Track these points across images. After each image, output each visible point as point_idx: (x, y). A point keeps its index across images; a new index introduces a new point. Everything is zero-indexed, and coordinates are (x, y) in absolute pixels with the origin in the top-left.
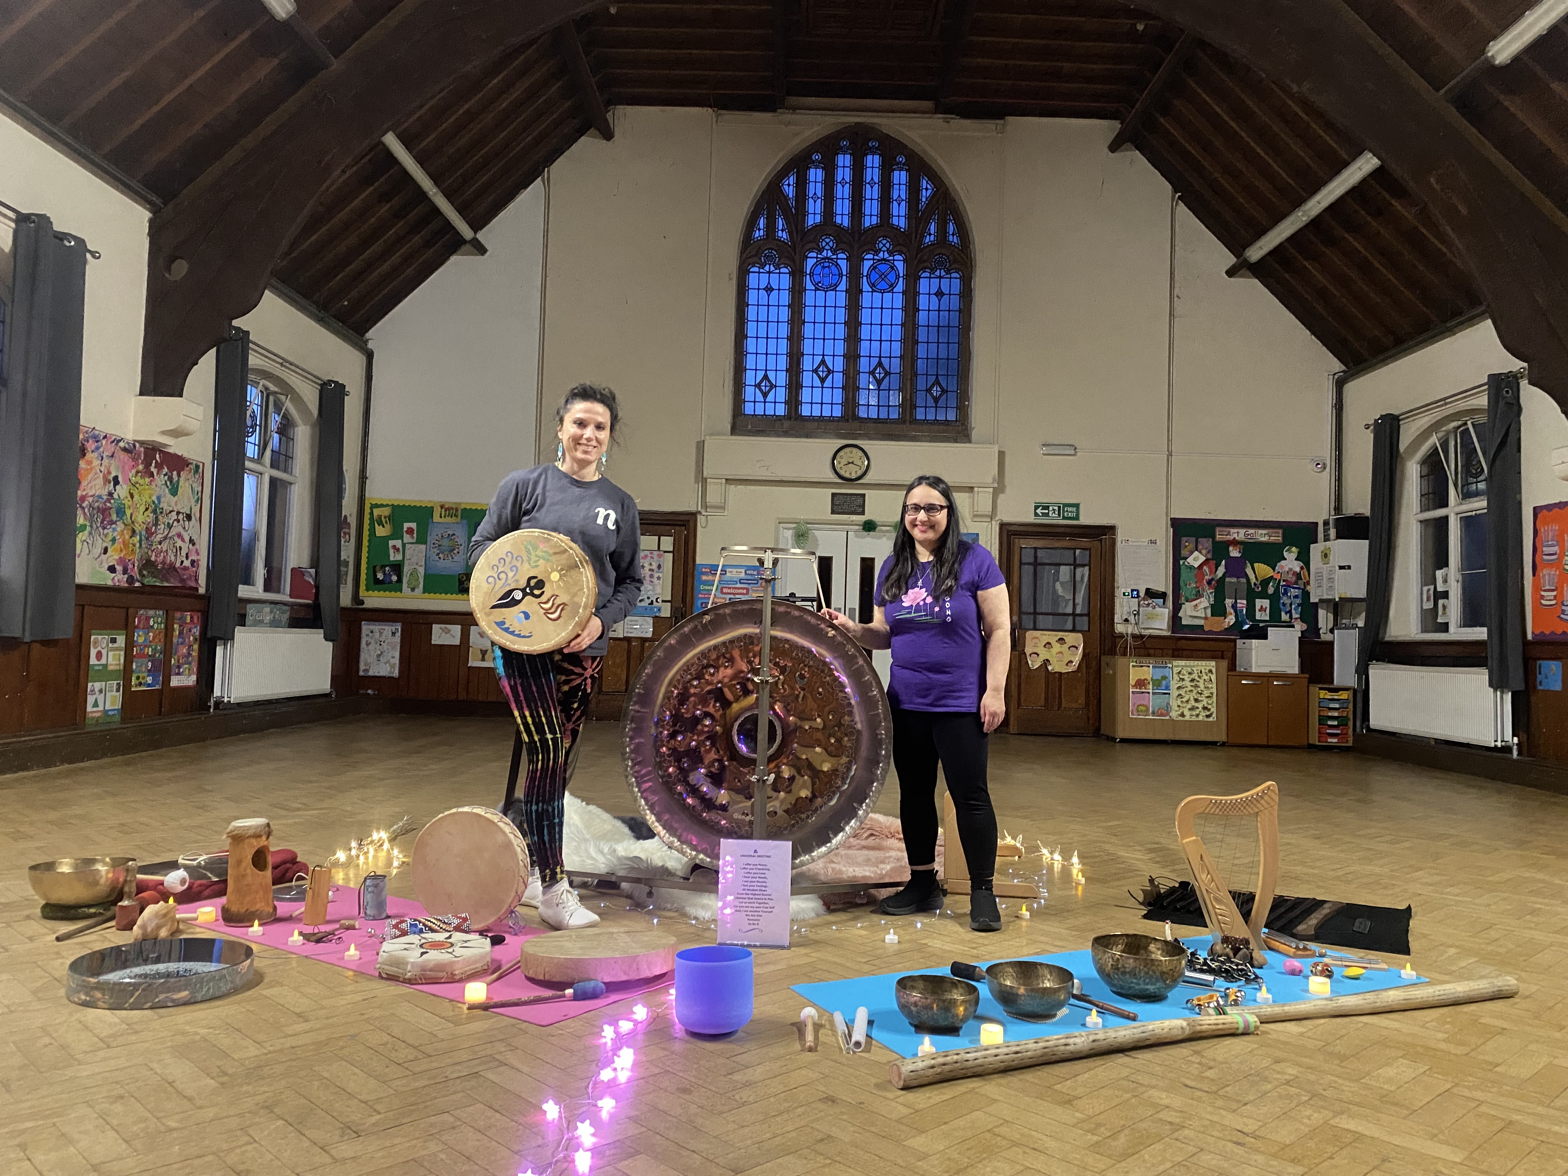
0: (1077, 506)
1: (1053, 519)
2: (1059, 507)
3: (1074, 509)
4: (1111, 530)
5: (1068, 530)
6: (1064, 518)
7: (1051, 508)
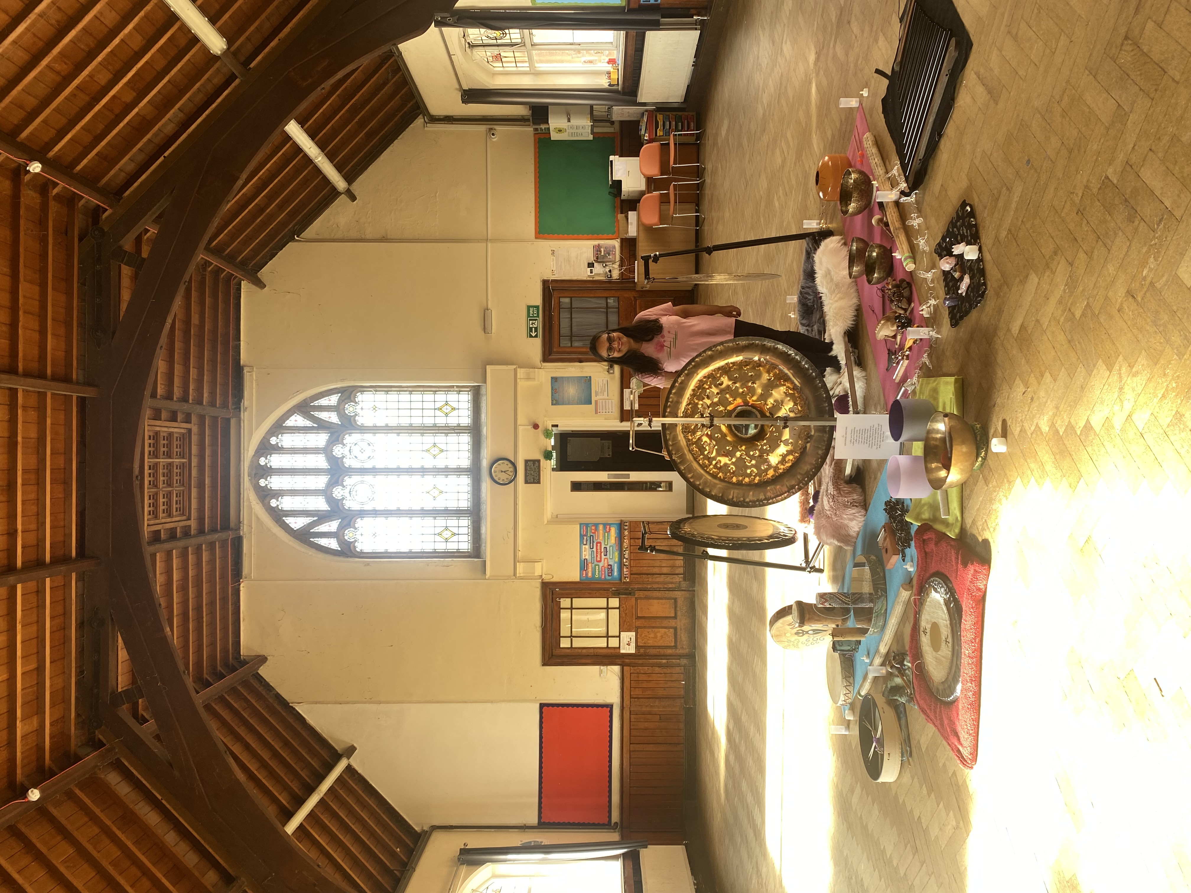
0: (529, 307)
1: (539, 324)
2: (530, 320)
3: (531, 309)
4: (545, 283)
5: (547, 313)
6: (538, 316)
7: (531, 326)
